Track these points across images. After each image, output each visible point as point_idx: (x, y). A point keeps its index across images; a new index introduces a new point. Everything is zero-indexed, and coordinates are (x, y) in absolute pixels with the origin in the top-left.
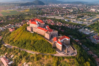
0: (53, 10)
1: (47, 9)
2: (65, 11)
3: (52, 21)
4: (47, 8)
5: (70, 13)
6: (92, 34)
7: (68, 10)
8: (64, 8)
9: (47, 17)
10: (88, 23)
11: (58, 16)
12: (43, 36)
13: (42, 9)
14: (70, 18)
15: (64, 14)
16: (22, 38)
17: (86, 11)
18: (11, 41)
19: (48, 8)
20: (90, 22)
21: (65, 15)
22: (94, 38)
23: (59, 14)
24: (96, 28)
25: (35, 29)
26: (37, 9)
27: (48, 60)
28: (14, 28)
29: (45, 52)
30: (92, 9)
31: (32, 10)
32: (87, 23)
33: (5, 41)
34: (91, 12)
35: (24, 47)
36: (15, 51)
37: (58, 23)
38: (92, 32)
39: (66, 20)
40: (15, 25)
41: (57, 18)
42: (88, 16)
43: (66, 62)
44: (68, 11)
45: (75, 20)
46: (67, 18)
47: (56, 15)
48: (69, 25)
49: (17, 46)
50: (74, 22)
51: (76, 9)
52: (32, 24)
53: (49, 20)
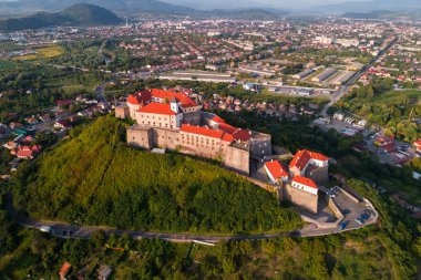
0: (170, 46)
1: (146, 44)
2: (220, 47)
3: (194, 95)
4: (143, 40)
5: (247, 57)
6: (365, 134)
7: (230, 42)
8: (211, 34)
9: (161, 78)
10: (332, 92)
11: (205, 70)
12: (216, 163)
13: (118, 43)
14: (256, 76)
15: (228, 62)
16: (119, 182)
17: (299, 45)
18: (64, 205)
19: (146, 37)
20: (334, 86)
21: (233, 64)
22: (378, 146)
23: (205, 63)
24: (369, 108)
25: (169, 134)
26: (98, 44)
27: (279, 258)
28: (29, 138)
29: (257, 227)
30: (318, 38)
31: (75, 50)
32: (326, 92)
33: (35, 209)
34: (319, 47)
35: (149, 223)
36: (107, 245)
37: (224, 101)
38: (362, 123)
39: (247, 87)
40: (25, 123)
41: (205, 78)
42: (318, 65)
43: (353, 252)
44: (237, 49)
45: (280, 84)
46: (243, 75)
47: (197, 68)
48: (267, 107)
49: (107, 223)
50: (280, 92)
51: (260, 38)
52: (151, 115)
53: (178, 88)
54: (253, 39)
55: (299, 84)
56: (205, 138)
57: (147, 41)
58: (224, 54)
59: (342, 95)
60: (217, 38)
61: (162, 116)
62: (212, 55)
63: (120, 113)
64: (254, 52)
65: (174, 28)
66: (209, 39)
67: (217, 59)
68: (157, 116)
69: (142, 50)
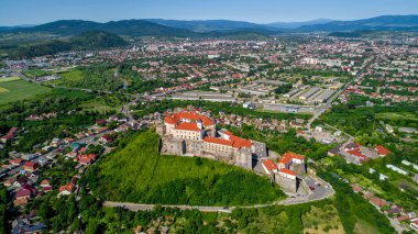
0: (176, 69)
1: (154, 67)
2: (220, 69)
4: (151, 63)
5: (245, 79)
7: (228, 64)
8: (210, 57)
9: (173, 98)
11: (210, 90)
13: (131, 67)
17: (289, 65)
19: (153, 60)
20: (318, 103)
21: (232, 85)
23: (209, 84)
24: (344, 121)
25: (196, 144)
28: (83, 150)
30: (305, 59)
34: (307, 68)
37: (228, 118)
38: (337, 134)
39: (246, 106)
41: (211, 98)
42: (305, 85)
44: (235, 71)
45: (273, 102)
46: (242, 95)
47: (202, 89)
48: (263, 122)
50: (273, 109)
51: (254, 59)
52: (183, 131)
53: (189, 107)
54: (248, 60)
55: (288, 102)
56: (221, 145)
57: (155, 64)
58: (224, 76)
59: (323, 111)
60: (218, 60)
61: (191, 132)
62: (213, 77)
63: (159, 130)
64: (251, 73)
65: (176, 50)
66: (210, 61)
67: (219, 81)
68: (188, 132)
69: (153, 73)
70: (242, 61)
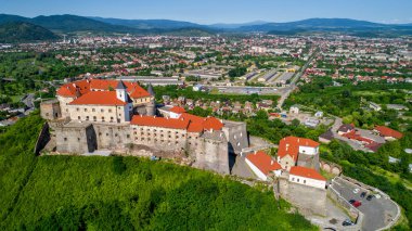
0: (111, 57)
2: (163, 57)
4: (81, 53)
7: (172, 52)
8: (152, 46)
11: (150, 75)
13: (54, 55)
20: (281, 84)
26: (31, 57)
30: (253, 48)
34: (256, 55)
38: (320, 115)
39: (196, 89)
42: (259, 68)
44: (181, 58)
45: (229, 85)
47: (142, 74)
51: (200, 49)
52: (89, 108)
54: (194, 50)
55: (247, 84)
56: (165, 130)
57: (87, 53)
58: (168, 62)
60: (161, 50)
61: (106, 108)
62: (155, 63)
64: (197, 60)
65: (114, 43)
66: (151, 50)
67: (162, 66)
68: (98, 108)
70: (187, 49)
